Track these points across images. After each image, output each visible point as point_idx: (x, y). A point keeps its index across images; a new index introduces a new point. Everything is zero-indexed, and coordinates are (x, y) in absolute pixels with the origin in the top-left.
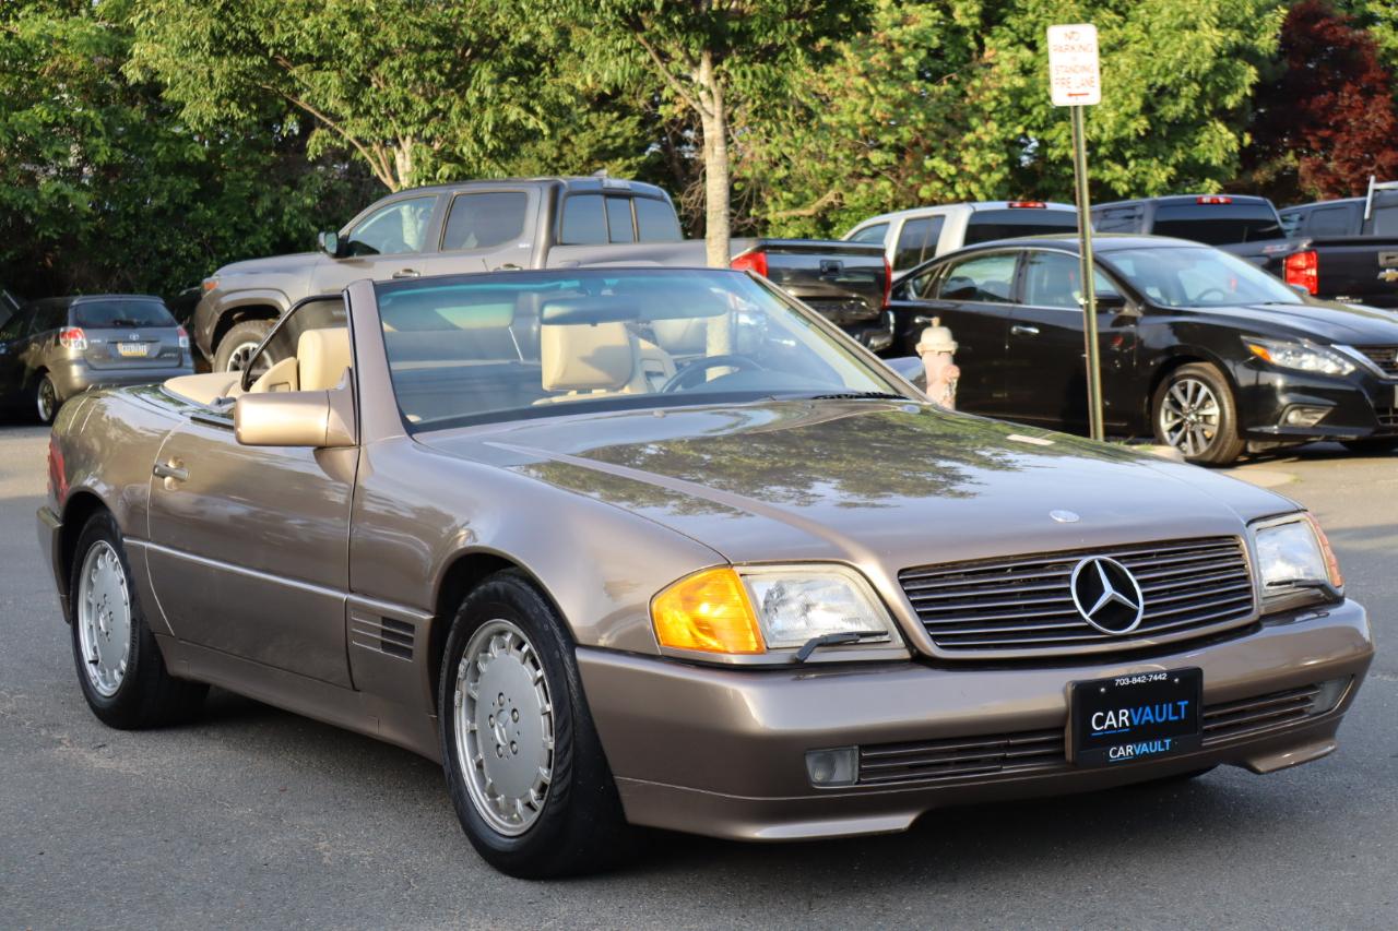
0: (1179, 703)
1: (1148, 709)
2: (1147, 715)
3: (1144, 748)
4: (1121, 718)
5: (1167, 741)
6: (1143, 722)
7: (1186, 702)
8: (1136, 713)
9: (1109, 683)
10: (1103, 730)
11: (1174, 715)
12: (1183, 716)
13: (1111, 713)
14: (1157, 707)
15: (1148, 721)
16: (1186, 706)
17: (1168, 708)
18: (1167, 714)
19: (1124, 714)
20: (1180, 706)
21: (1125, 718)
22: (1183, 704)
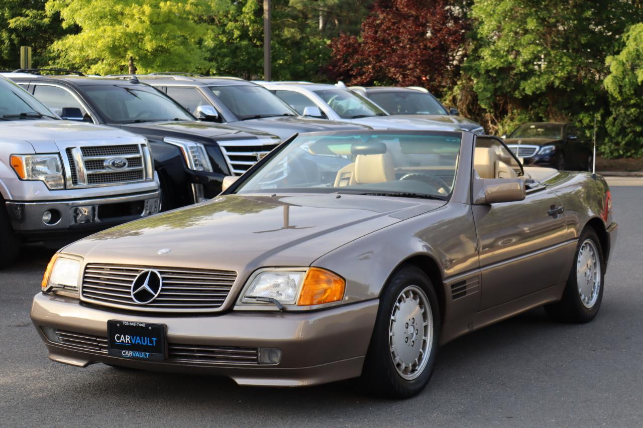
0: (152, 339)
1: (138, 338)
2: (138, 340)
3: (137, 354)
4: (127, 339)
5: (148, 354)
6: (136, 343)
7: (156, 339)
8: (133, 338)
9: (121, 322)
10: (119, 342)
11: (150, 343)
12: (154, 345)
13: (122, 336)
14: (142, 338)
15: (138, 343)
16: (155, 340)
17: (147, 340)
18: (146, 342)
19: (128, 338)
20: (153, 340)
21: (128, 339)
22: (154, 339)
